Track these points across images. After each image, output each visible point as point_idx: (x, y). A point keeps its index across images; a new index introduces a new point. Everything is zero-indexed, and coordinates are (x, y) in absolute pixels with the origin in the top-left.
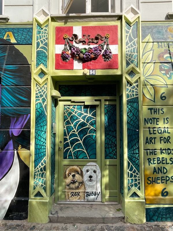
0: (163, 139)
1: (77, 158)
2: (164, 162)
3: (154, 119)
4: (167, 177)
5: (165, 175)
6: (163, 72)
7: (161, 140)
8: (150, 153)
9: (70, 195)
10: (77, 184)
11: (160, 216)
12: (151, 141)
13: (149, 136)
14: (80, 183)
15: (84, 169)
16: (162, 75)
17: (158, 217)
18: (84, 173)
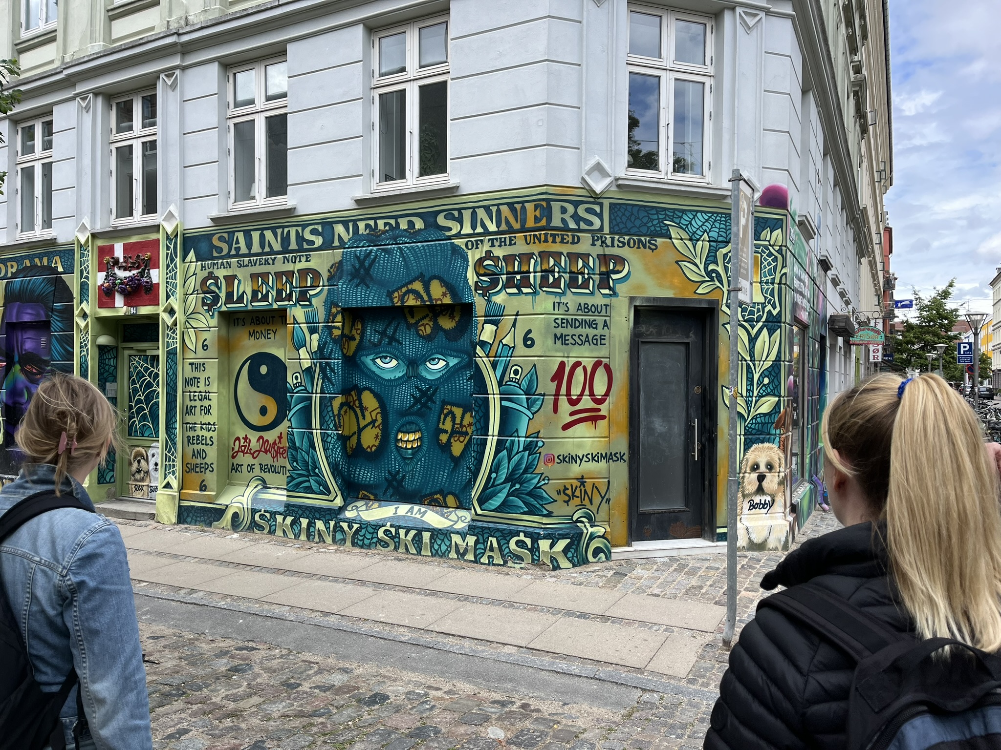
0: (203, 408)
1: (143, 436)
2: (204, 442)
3: (195, 378)
4: (206, 463)
5: (203, 462)
6: (206, 308)
7: (201, 410)
8: (190, 428)
9: (134, 489)
10: (142, 474)
11: (194, 518)
12: (191, 411)
13: (190, 404)
14: (145, 473)
15: (150, 452)
16: (204, 312)
17: (192, 519)
18: (150, 457)
